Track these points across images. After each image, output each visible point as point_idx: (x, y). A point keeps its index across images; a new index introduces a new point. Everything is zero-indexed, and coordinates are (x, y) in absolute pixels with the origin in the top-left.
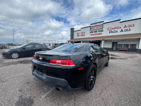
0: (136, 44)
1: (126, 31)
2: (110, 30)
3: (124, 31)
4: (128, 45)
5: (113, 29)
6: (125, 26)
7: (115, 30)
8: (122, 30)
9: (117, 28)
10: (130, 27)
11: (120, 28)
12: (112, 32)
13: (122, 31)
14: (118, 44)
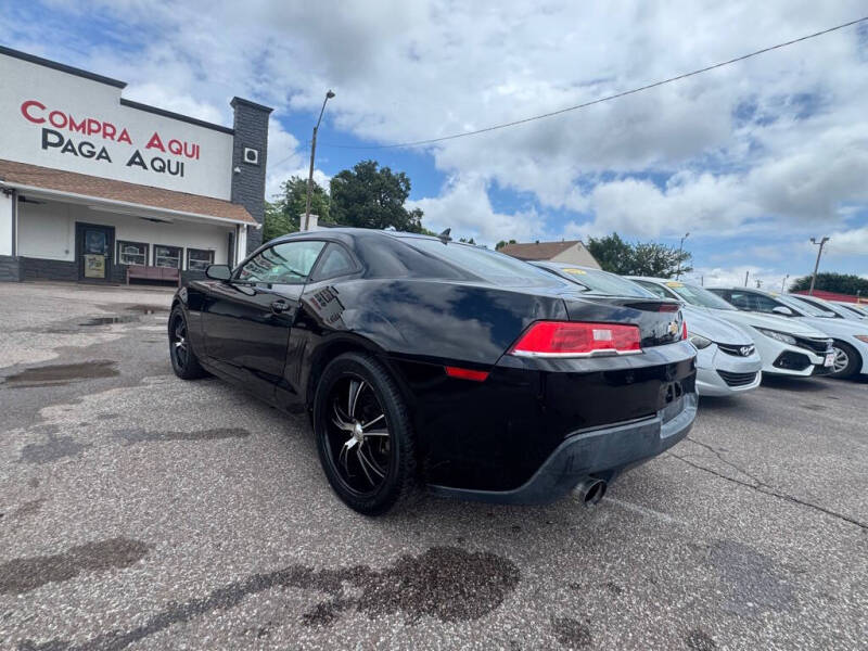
0: (213, 252)
1: (162, 170)
2: (48, 125)
3: (149, 166)
4: (174, 252)
5: (72, 123)
6: (156, 137)
7: (86, 138)
8: (137, 154)
9: (106, 130)
10: (179, 152)
11: (125, 137)
12: (69, 148)
13: (136, 160)
14: (119, 237)
